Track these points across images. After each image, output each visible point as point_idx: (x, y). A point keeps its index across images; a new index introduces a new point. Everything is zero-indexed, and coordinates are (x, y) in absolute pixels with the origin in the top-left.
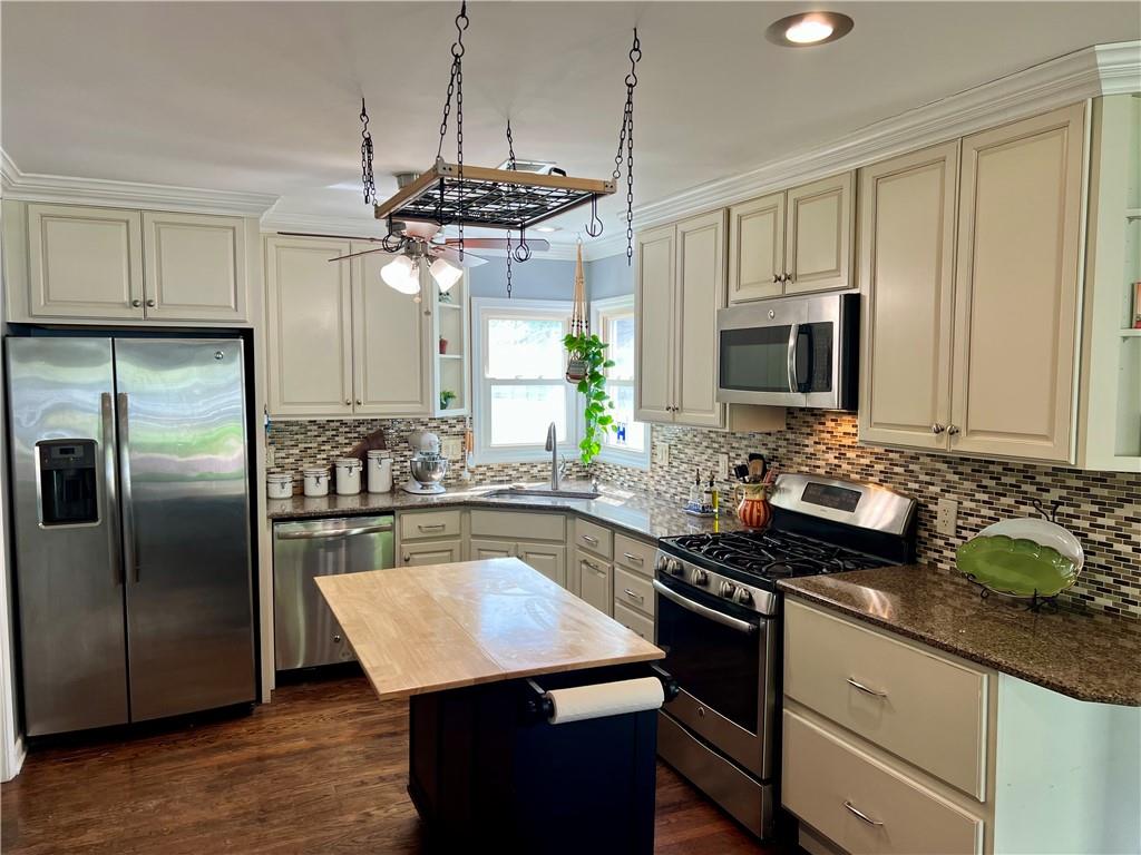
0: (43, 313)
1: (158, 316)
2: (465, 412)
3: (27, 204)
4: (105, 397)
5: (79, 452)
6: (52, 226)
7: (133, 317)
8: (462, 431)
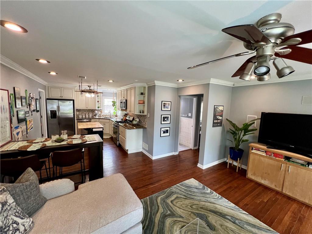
0: (50, 97)
1: (63, 98)
2: (101, 109)
3: (49, 86)
4: (57, 106)
5: (54, 111)
6: (51, 89)
7: (61, 98)
8: (101, 111)
